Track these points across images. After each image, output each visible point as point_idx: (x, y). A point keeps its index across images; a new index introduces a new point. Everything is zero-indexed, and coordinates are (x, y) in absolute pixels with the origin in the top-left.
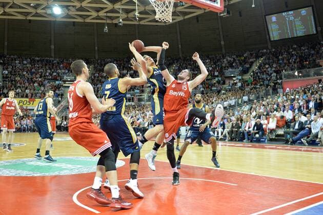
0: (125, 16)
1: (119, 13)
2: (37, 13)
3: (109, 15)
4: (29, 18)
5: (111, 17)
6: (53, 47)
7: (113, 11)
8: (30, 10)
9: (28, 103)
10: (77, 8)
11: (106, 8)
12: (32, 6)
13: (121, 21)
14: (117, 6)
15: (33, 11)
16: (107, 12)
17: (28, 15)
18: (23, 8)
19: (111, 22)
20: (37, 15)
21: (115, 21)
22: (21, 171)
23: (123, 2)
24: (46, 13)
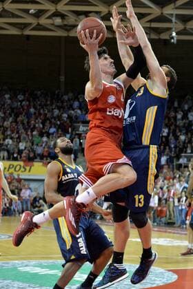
0: (181, 26)
1: (170, 21)
2: (38, 24)
3: (154, 25)
4: (27, 32)
5: (158, 28)
6: (62, 78)
7: (162, 19)
8: (29, 20)
9: (22, 169)
10: (102, 15)
11: (150, 14)
12: (32, 14)
13: (174, 34)
14: (169, 10)
15: (33, 21)
16: (151, 21)
17: (25, 27)
18: (18, 17)
19: (156, 37)
20: (39, 27)
21: (164, 36)
22: (9, 281)
23: (178, 3)
24: (53, 24)
